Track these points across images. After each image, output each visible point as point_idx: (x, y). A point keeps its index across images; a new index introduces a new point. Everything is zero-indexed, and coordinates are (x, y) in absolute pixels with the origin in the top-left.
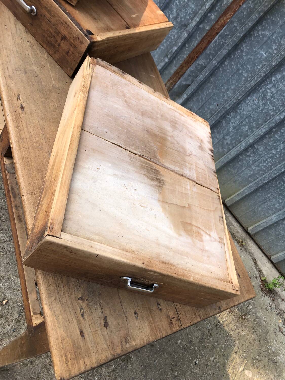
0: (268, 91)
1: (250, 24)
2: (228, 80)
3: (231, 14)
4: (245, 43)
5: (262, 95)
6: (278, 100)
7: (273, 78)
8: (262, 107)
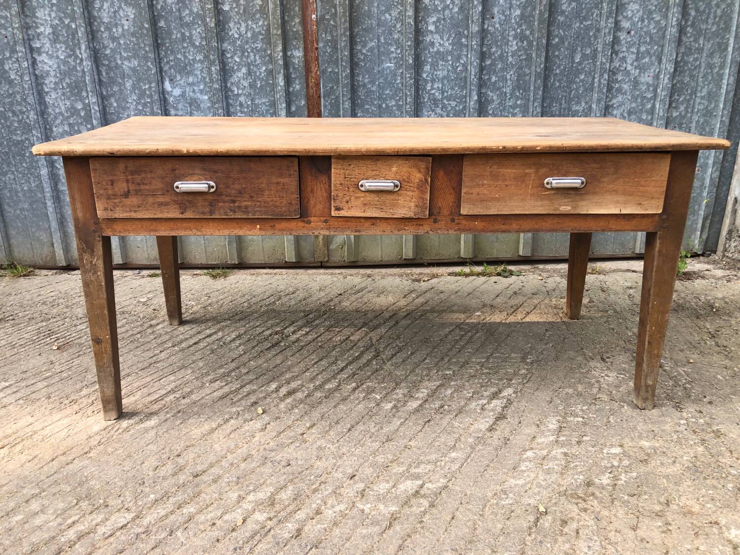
0: (433, 92)
1: (346, 54)
3: (315, 65)
4: (358, 74)
5: (431, 103)
6: (452, 89)
7: (424, 76)
8: (445, 114)
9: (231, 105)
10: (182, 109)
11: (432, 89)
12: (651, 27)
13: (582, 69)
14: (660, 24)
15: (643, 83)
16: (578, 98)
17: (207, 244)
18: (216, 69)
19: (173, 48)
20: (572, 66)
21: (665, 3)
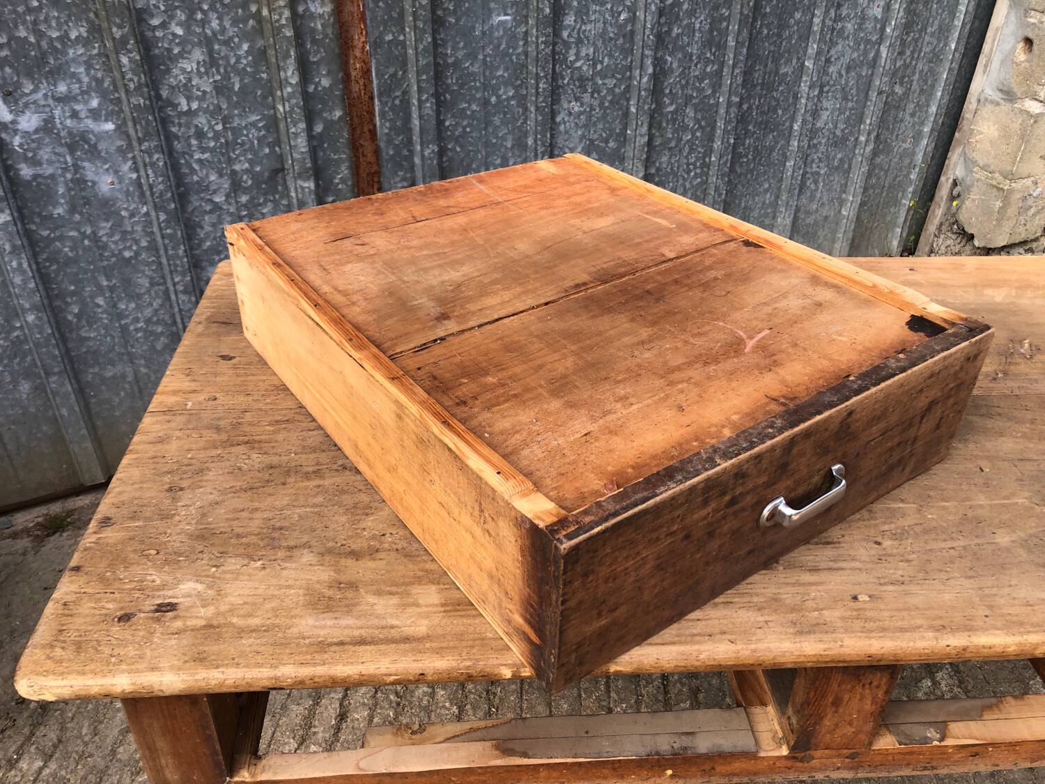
0: (578, 64)
2: (487, 144)
3: (359, 31)
4: (445, 42)
5: (574, 85)
6: (611, 56)
7: (565, 34)
8: (596, 103)
9: (177, 138)
10: (50, 162)
11: (578, 58)
15: (870, 19)
16: (789, 52)
18: (131, 60)
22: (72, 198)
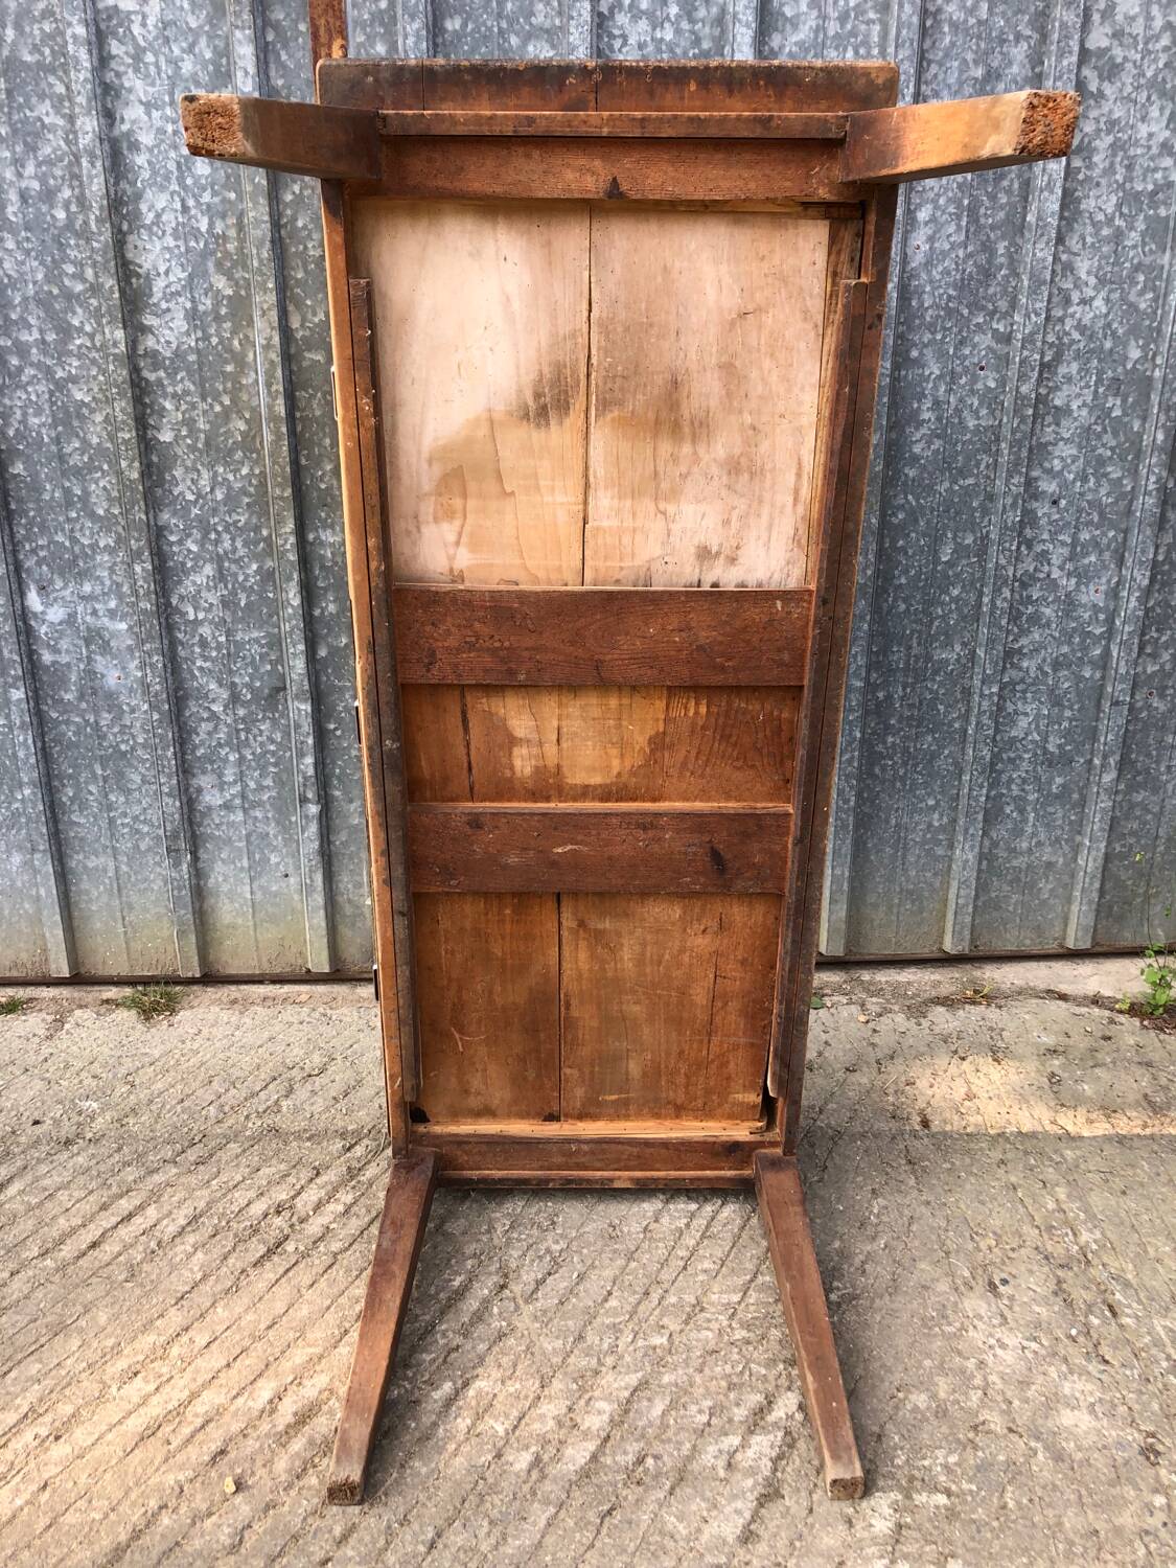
9: (182, 644)
10: (67, 651)
12: (1103, 491)
13: (957, 575)
14: (1122, 485)
15: (1085, 606)
16: (946, 634)
17: (130, 935)
18: (143, 569)
19: (44, 521)
20: (935, 569)
21: (1132, 443)
22: (82, 686)
